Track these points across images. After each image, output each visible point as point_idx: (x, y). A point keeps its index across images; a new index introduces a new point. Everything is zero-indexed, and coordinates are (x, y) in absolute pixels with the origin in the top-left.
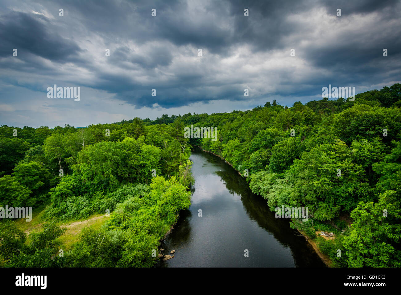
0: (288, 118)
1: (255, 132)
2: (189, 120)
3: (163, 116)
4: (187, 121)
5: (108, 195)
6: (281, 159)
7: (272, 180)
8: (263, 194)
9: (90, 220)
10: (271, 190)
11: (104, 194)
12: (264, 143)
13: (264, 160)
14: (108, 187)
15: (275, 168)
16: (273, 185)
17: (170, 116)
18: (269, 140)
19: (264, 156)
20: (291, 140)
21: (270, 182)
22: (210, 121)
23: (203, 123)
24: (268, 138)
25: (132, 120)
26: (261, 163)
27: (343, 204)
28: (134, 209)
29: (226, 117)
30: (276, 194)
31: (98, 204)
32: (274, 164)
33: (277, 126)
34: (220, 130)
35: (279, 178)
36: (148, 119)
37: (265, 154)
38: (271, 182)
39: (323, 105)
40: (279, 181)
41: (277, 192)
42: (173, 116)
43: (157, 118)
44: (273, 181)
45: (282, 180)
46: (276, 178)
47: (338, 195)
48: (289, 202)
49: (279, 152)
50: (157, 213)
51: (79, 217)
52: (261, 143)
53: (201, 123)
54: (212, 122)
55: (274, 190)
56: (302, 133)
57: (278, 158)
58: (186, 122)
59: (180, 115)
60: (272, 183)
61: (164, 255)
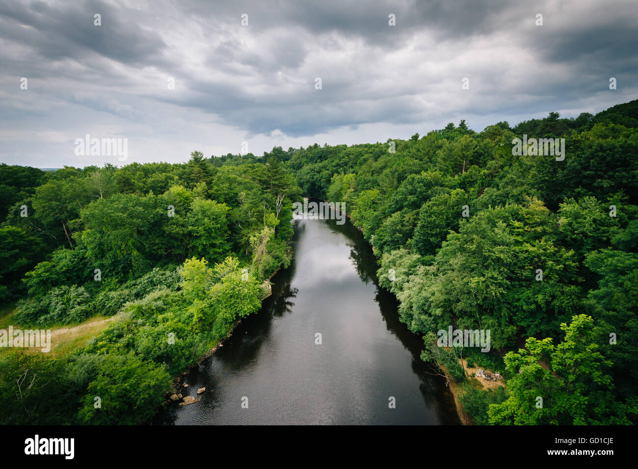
0: (464, 152)
1: (401, 178)
2: (315, 156)
3: (275, 150)
4: (311, 157)
5: (129, 283)
6: (433, 229)
7: (412, 267)
8: (394, 290)
9: (83, 326)
10: (406, 285)
11: (121, 282)
12: (412, 198)
13: (407, 230)
14: (130, 271)
15: (421, 246)
16: (410, 276)
17: (286, 149)
18: (421, 193)
19: (407, 222)
20: (457, 194)
21: (406, 270)
22: (343, 157)
23: (333, 161)
24: (419, 189)
25: (226, 155)
26: (401, 235)
27: (523, 324)
28: (155, 311)
29: (371, 151)
30: (412, 293)
31: (102, 299)
32: (420, 238)
33: (441, 167)
34: (357, 173)
35: (424, 263)
36: (251, 154)
37: (410, 219)
38: (409, 270)
39: (548, 128)
40: (422, 269)
41: (415, 288)
42: (291, 149)
43: (265, 152)
44: (413, 269)
45: (428, 268)
46: (419, 263)
47: (516, 307)
48: (430, 311)
49: (430, 216)
50: (195, 319)
51: (68, 320)
52: (406, 199)
53: (330, 161)
54: (348, 160)
55: (411, 284)
56: (480, 181)
57: (427, 228)
58: (311, 159)
59: (301, 148)
60: (410, 272)
61: (184, 397)
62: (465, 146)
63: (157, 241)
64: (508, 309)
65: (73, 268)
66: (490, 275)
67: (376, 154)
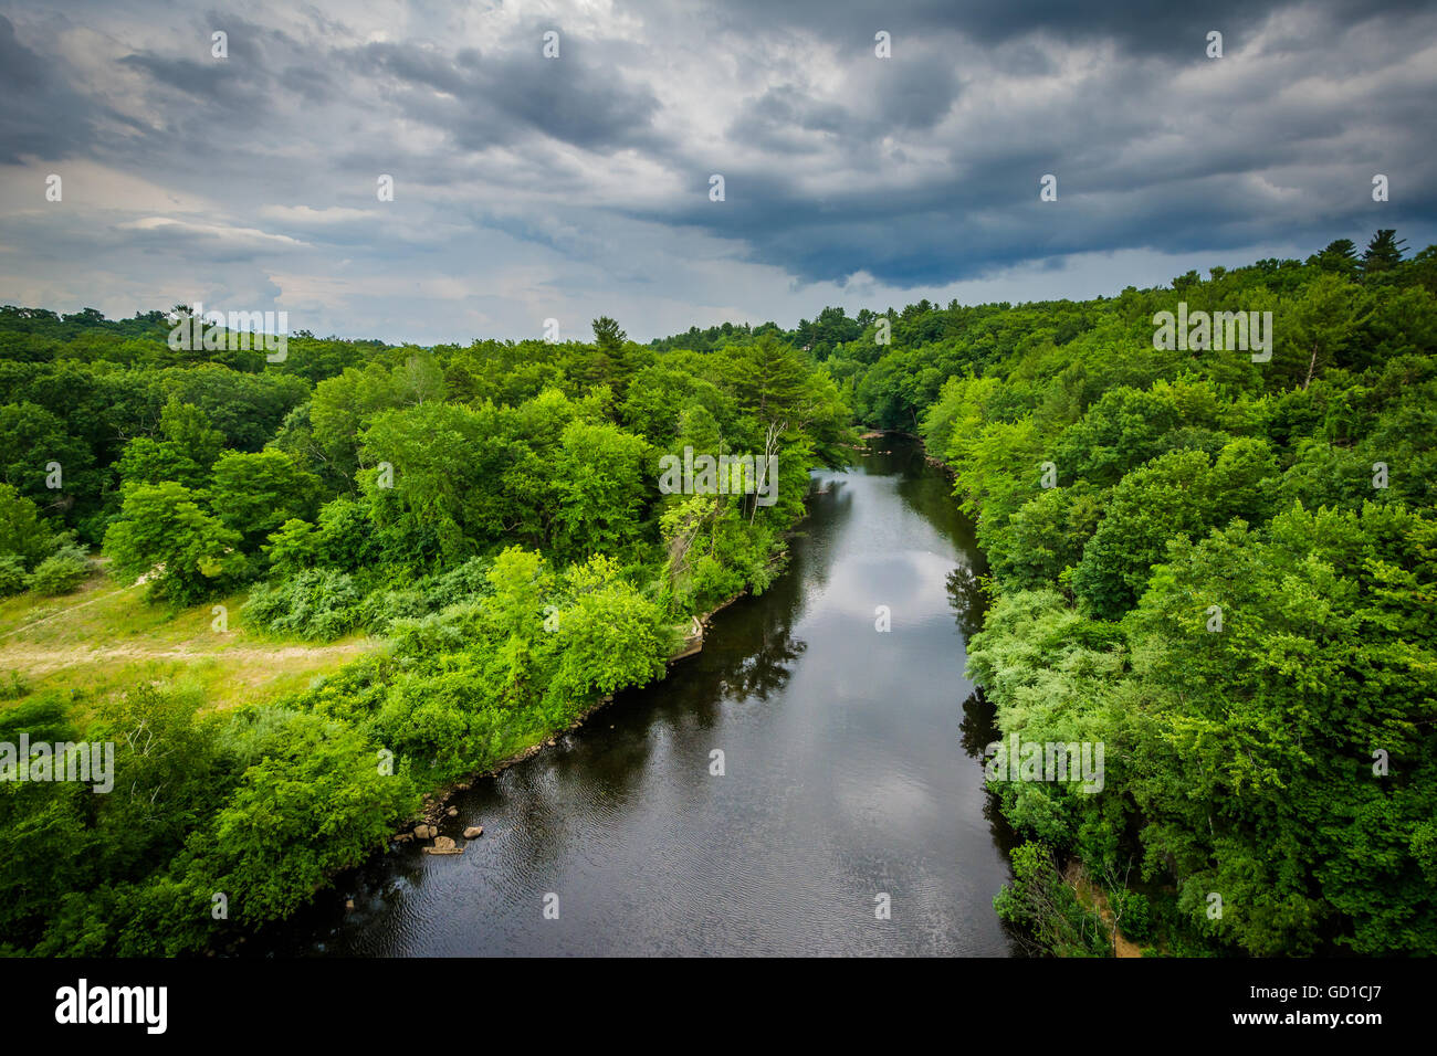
0: (1316, 328)
1: (1090, 396)
2: (918, 333)
3: (827, 314)
4: (910, 334)
5: (426, 580)
6: (1138, 547)
7: (1051, 646)
8: (998, 697)
10: (1022, 692)
11: (417, 575)
12: (1100, 454)
13: (1070, 542)
14: (438, 555)
15: (1097, 590)
16: (1040, 671)
17: (852, 314)
18: (1132, 440)
19: (1077, 518)
20: (1241, 453)
21: (1036, 652)
22: (982, 335)
23: (953, 346)
24: (1127, 431)
25: (720, 326)
26: (1050, 553)
28: (442, 645)
29: (1056, 319)
30: (1032, 718)
31: (372, 604)
32: (1095, 570)
33: (1221, 370)
34: (1004, 379)
35: (1088, 641)
36: (772, 325)
37: (1085, 511)
38: (1044, 653)
40: (1074, 657)
41: (1040, 707)
42: (866, 315)
43: (803, 321)
44: (1052, 652)
45: (1095, 656)
46: (1072, 639)
49: (1133, 511)
50: (511, 677)
51: (312, 633)
52: (1086, 455)
53: (948, 344)
54: (991, 342)
55: (1033, 693)
56: (1335, 418)
57: (1122, 543)
58: (907, 338)
59: (890, 311)
60: (1044, 658)
61: (439, 835)
62: (1320, 310)
63: (488, 504)
64: (1298, 838)
65: (344, 536)
66: (1244, 720)
67: (1066, 330)
